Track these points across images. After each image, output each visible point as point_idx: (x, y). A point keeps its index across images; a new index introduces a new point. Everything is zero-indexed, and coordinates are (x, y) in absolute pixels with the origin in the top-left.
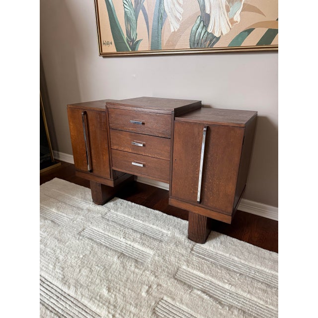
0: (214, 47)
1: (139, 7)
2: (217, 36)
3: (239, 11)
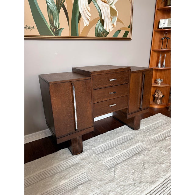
0: (107, 36)
1: (60, 5)
2: (108, 32)
3: (116, 21)
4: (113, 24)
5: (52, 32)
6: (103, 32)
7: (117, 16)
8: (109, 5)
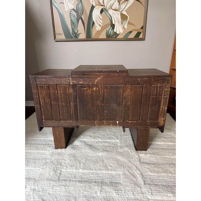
0: (117, 38)
1: (79, 18)
2: (118, 33)
3: (127, 24)
4: (124, 27)
5: (73, 36)
6: (113, 34)
7: (128, 20)
8: (120, 12)
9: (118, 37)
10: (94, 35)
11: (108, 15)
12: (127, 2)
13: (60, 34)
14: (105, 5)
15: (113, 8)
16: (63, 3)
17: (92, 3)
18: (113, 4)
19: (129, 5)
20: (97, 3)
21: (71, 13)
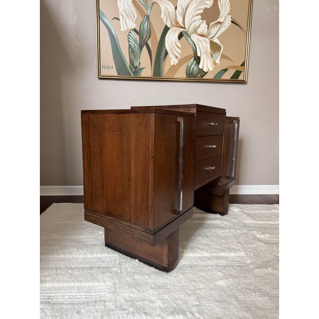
1: (143, 43)
2: (206, 71)
3: (219, 58)
4: (214, 63)
5: (131, 72)
6: (197, 71)
7: (221, 52)
8: (209, 39)
9: (204, 77)
10: (165, 71)
11: (191, 42)
12: (220, 25)
13: (108, 67)
14: (187, 27)
15: (198, 32)
16: (119, 19)
17: (165, 22)
18: (199, 26)
19: (223, 30)
20: (174, 24)
21: (129, 35)
